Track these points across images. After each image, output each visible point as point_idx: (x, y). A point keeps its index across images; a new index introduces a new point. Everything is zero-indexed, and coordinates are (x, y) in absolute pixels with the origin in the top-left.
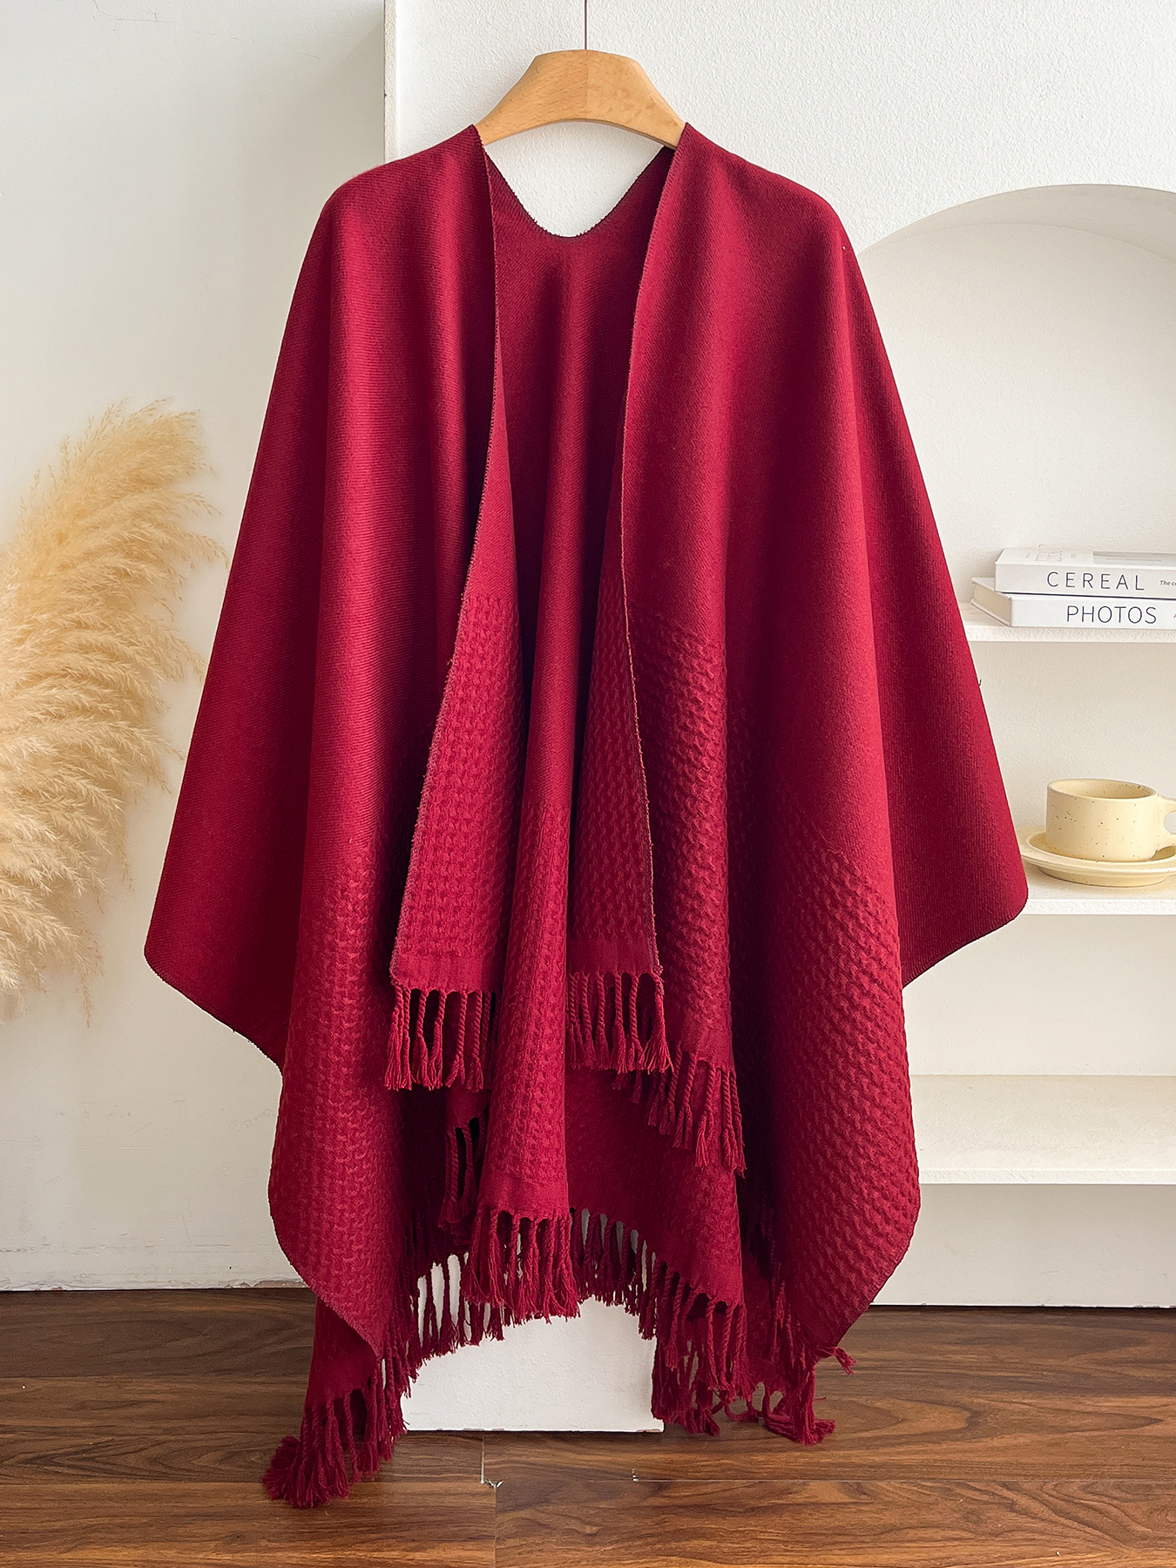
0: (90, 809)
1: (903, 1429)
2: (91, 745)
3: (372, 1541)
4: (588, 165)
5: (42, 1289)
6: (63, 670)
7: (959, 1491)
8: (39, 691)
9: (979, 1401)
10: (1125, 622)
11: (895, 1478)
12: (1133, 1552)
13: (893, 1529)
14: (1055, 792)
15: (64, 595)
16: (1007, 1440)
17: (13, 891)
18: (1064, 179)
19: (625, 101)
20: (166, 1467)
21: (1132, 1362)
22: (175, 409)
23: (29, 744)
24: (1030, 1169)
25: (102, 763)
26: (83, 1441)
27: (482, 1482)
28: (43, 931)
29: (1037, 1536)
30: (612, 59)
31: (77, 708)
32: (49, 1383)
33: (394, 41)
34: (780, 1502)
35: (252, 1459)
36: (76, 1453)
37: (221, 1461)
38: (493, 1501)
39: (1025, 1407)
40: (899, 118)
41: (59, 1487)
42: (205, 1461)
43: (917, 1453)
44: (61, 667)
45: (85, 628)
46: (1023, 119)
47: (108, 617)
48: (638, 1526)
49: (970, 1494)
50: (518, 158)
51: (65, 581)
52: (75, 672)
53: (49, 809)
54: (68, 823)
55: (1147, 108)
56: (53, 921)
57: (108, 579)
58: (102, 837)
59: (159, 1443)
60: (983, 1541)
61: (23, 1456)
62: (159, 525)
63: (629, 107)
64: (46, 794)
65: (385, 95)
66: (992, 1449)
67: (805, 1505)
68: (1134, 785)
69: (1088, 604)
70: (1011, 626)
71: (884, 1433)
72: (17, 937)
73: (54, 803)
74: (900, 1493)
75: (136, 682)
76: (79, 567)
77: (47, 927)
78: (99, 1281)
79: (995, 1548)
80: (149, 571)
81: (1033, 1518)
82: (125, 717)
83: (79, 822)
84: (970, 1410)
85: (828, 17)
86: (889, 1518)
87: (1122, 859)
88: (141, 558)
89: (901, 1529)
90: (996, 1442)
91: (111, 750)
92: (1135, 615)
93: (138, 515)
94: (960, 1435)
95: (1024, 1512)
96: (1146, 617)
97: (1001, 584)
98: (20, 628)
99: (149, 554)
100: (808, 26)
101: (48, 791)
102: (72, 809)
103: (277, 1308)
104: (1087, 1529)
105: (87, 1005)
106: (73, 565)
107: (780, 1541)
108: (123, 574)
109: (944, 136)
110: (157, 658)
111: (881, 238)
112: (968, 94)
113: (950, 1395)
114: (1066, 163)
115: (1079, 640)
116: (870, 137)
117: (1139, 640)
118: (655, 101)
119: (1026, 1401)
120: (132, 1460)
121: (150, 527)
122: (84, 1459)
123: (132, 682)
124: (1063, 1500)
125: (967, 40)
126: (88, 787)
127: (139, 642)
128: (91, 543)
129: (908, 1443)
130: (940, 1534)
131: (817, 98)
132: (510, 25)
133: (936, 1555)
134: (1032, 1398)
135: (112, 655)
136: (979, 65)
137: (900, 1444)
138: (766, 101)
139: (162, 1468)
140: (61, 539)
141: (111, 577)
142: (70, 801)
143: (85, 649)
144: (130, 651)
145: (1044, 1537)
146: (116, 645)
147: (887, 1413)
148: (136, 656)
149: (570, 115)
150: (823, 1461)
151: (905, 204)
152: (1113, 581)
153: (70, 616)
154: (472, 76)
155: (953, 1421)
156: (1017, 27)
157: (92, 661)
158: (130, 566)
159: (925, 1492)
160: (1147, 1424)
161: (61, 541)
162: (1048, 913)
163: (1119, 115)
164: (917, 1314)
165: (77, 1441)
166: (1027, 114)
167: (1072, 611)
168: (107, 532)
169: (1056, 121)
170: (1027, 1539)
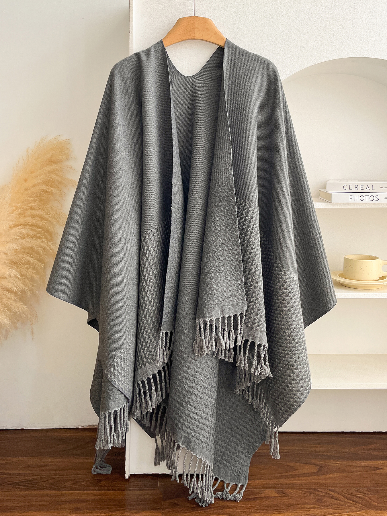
0: (34, 269)
1: (297, 472)
2: (34, 247)
3: (121, 510)
4: (195, 54)
5: (17, 429)
7: (315, 492)
8: (17, 229)
9: (322, 463)
10: (369, 201)
11: (294, 488)
12: (372, 511)
13: (291, 505)
14: (346, 258)
15: (27, 198)
16: (331, 476)
17: (8, 295)
18: (348, 56)
19: (207, 32)
20: (55, 486)
21: (372, 450)
22: (63, 138)
23: (13, 246)
24: (339, 384)
25: (38, 253)
26: (28, 478)
28: (18, 307)
29: (341, 507)
30: (203, 19)
31: (30, 235)
32: (18, 459)
33: (132, 14)
34: (256, 496)
35: (83, 483)
36: (26, 481)
37: (73, 484)
39: (337, 465)
40: (295, 37)
41: (20, 493)
42: (67, 484)
43: (302, 480)
44: (25, 222)
45: (33, 209)
46: (334, 37)
47: (41, 206)
49: (318, 493)
50: (172, 52)
51: (27, 194)
52: (30, 224)
53: (21, 268)
54: (26, 273)
55: (375, 32)
56: (21, 304)
57: (41, 193)
58: (38, 278)
59: (53, 478)
60: (323, 508)
61: (8, 483)
62: (57, 175)
63: (208, 34)
65: (130, 32)
66: (327, 478)
67: (265, 497)
68: (372, 256)
69: (357, 195)
70: (331, 203)
71: (291, 474)
72: (10, 310)
73: (22, 266)
74: (296, 493)
76: (31, 189)
77: (19, 306)
78: (36, 426)
79: (326, 511)
80: (54, 190)
81: (339, 501)
82: (46, 238)
83: (30, 273)
84: (319, 466)
86: (292, 501)
87: (368, 280)
88: (52, 186)
89: (295, 505)
90: (327, 476)
91: (41, 249)
92: (372, 198)
93: (50, 172)
94: (315, 474)
95: (336, 499)
96: (375, 199)
97: (328, 190)
98: (12, 208)
99: (54, 185)
100: (265, 7)
101: (20, 262)
102: (28, 268)
103: (93, 434)
104: (357, 504)
105: (33, 333)
107: (256, 509)
108: (46, 192)
109: (309, 42)
110: (56, 219)
112: (317, 29)
113: (313, 461)
114: (349, 50)
115: (354, 207)
116: (285, 43)
117: (373, 206)
118: (217, 32)
119: (337, 463)
120: (44, 484)
121: (54, 176)
122: (29, 484)
123: (48, 227)
124: (350, 495)
125: (317, 11)
126: (33, 260)
127: (50, 214)
128: (36, 181)
129: (298, 477)
130: (308, 506)
132: (170, 9)
133: (307, 513)
134: (339, 462)
135: (42, 218)
136: (321, 19)
137: (296, 477)
141: (42, 192)
142: (27, 265)
143: (33, 216)
144: (47, 217)
145: (343, 507)
146: (43, 215)
147: (292, 467)
148: (50, 219)
149: (190, 38)
150: (270, 483)
151: (297, 65)
152: (365, 187)
153: (28, 205)
154: (158, 26)
155: (314, 469)
156: (332, 7)
157: (35, 220)
158: (48, 189)
159: (304, 493)
160: (377, 470)
161: (26, 181)
162: (344, 298)
163: (366, 34)
164: (302, 435)
165: (26, 478)
166: (336, 35)
167: (351, 197)
168: (40, 178)
169: (345, 37)
170: (338, 508)
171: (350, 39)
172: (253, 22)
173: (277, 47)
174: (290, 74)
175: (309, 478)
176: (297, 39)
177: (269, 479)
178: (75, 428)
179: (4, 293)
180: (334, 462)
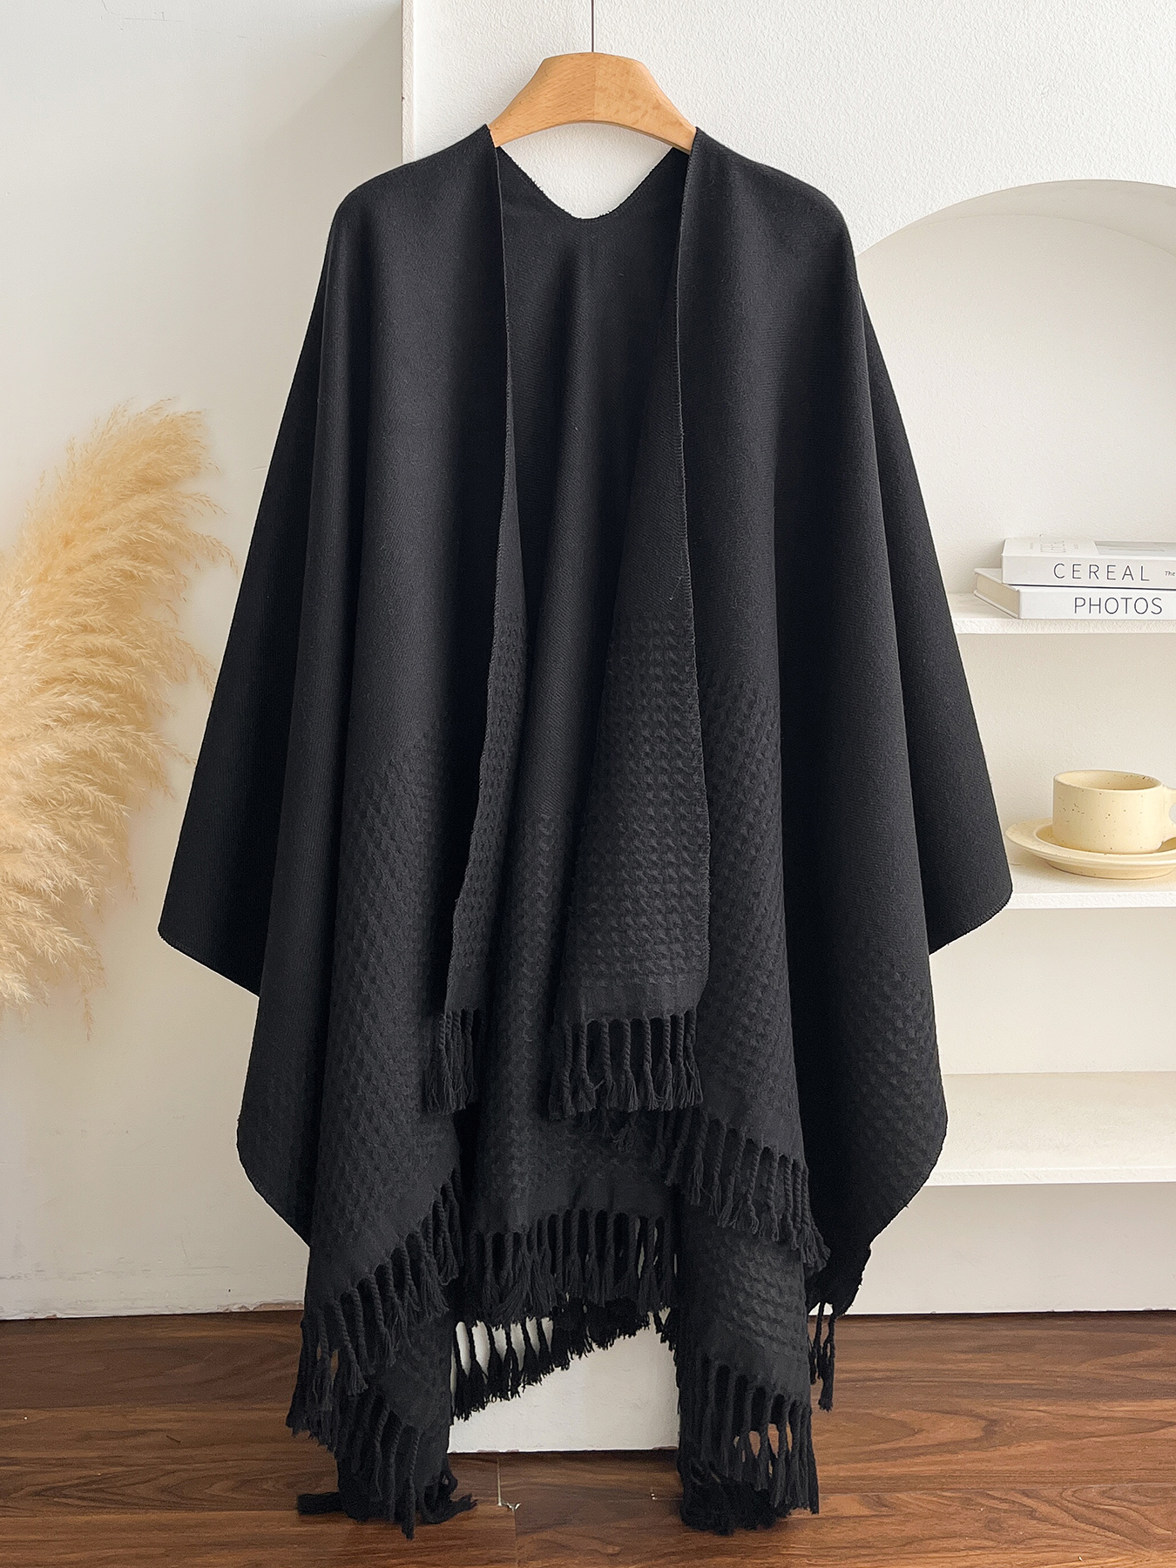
0: (97, 817)
1: (919, 1440)
2: (97, 750)
4: (601, 166)
5: (36, 1317)
6: (69, 675)
7: (980, 1500)
8: (49, 698)
9: (994, 1409)
10: (1132, 614)
11: (915, 1489)
12: (1155, 1554)
13: (910, 1541)
14: (1062, 784)
15: (72, 598)
16: (1025, 1448)
17: (23, 903)
18: (1066, 174)
19: (631, 102)
20: (178, 1496)
21: (1146, 1366)
22: (181, 408)
23: (43, 751)
24: (1044, 1169)
25: (109, 768)
26: (92, 1473)
27: (500, 1504)
28: (53, 943)
29: (1058, 1542)
30: (619, 61)
31: (83, 714)
32: (49, 1415)
33: (411, 44)
35: (264, 1487)
36: (85, 1484)
37: (233, 1490)
38: (513, 1525)
39: (1042, 1414)
40: (905, 117)
41: (70, 1519)
42: (217, 1489)
43: (935, 1463)
44: (68, 671)
45: (90, 632)
46: (1025, 117)
47: (114, 620)
48: (661, 1545)
49: (990, 1502)
51: (72, 584)
52: (81, 677)
53: (56, 818)
54: (76, 831)
55: (1146, 105)
56: (62, 932)
57: (115, 581)
58: (109, 845)
59: (169, 1473)
60: (1006, 1549)
61: (29, 1489)
62: (165, 526)
63: (636, 108)
64: (54, 802)
65: (403, 98)
66: (1011, 1457)
67: (826, 1519)
68: (1138, 776)
69: (1095, 595)
70: (1019, 619)
71: (902, 1444)
72: (25, 948)
73: (61, 811)
74: (921, 1504)
75: (142, 686)
76: (85, 570)
77: (57, 938)
78: (95, 1308)
79: (1020, 1556)
80: (156, 573)
81: (1053, 1525)
82: (131, 721)
83: (86, 829)
84: (985, 1419)
85: (835, 18)
86: (911, 1529)
87: (1133, 851)
88: (147, 560)
89: (923, 1540)
90: (1013, 1451)
91: (117, 754)
92: (1141, 606)
93: (144, 516)
94: (976, 1445)
95: (1044, 1519)
96: (1151, 607)
97: (1009, 576)
98: (32, 633)
99: (155, 556)
100: (816, 27)
101: (56, 800)
102: (78, 817)
103: (279, 1332)
104: (1107, 1533)
105: (87, 1018)
106: (80, 567)
107: (803, 1556)
108: (128, 576)
109: (948, 133)
110: (163, 662)
111: (888, 235)
112: (972, 92)
113: (965, 1404)
114: (1068, 158)
115: (1086, 632)
116: (876, 135)
117: (1144, 630)
118: (661, 103)
119: (1041, 1408)
120: (142, 1490)
121: (157, 528)
122: (95, 1491)
123: (138, 686)
124: (1084, 1506)
125: (971, 39)
126: (96, 793)
127: (145, 645)
128: (100, 545)
129: (925, 1454)
130: (962, 1543)
131: (824, 97)
132: (524, 28)
134: (1047, 1406)
135: (117, 658)
136: (983, 64)
137: (918, 1455)
138: (775, 100)
139: (176, 1498)
140: (68, 542)
141: (118, 579)
142: (76, 808)
143: (90, 653)
144: (136, 654)
145: (1065, 1543)
146: (122, 648)
147: (903, 1425)
148: (143, 660)
149: (579, 115)
150: (841, 1474)
151: (911, 201)
152: (1118, 572)
153: (77, 620)
154: (487, 78)
155: (970, 1430)
156: (1018, 27)
157: (99, 666)
158: (135, 567)
159: (946, 1502)
160: (1163, 1428)
161: (67, 544)
162: (1059, 907)
163: (1119, 112)
164: (927, 1322)
165: (85, 1473)
166: (1029, 111)
167: (1080, 602)
168: (114, 533)
169: (1057, 118)
170: (1049, 1546)
171: (1071, 125)
172: (779, 70)
173: (850, 145)
174: (892, 228)
175: (954, 1457)
176: (913, 122)
177: (837, 1463)
178: (218, 1311)
179: (12, 899)
180: (1031, 1408)
